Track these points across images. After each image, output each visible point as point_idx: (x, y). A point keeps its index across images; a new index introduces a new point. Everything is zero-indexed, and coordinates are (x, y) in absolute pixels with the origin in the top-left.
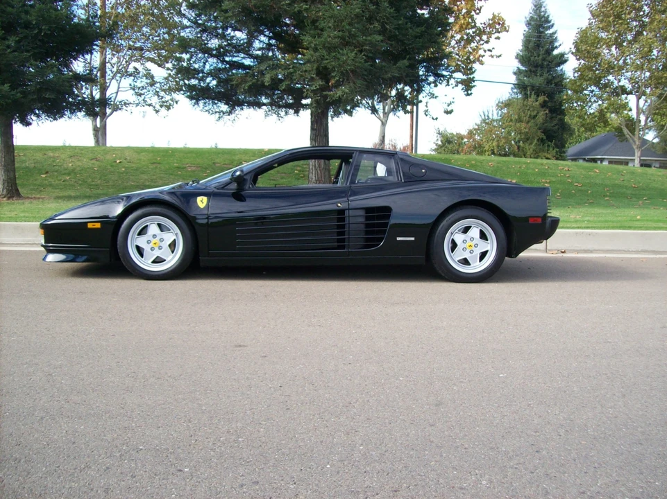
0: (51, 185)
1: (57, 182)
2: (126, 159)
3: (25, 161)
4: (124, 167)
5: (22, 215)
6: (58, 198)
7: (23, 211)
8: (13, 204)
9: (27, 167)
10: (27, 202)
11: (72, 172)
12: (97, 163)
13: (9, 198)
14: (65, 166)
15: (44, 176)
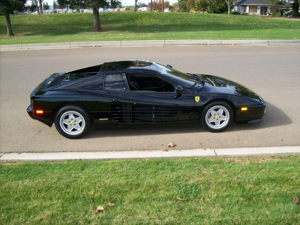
0: (23, 30)
1: (25, 29)
2: (46, 19)
3: (14, 22)
4: (45, 22)
5: (14, 42)
6: (25, 35)
7: (15, 41)
8: (12, 38)
9: (15, 24)
10: (15, 37)
11: (29, 25)
12: (37, 21)
13: (10, 36)
14: (27, 23)
15: (20, 27)
